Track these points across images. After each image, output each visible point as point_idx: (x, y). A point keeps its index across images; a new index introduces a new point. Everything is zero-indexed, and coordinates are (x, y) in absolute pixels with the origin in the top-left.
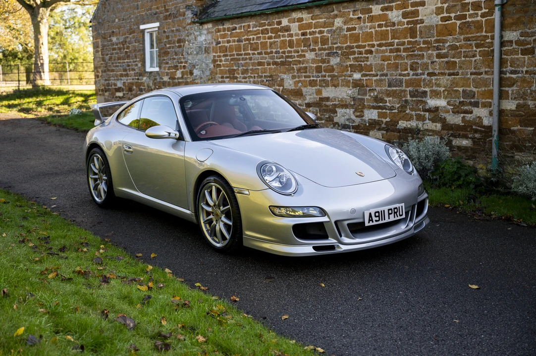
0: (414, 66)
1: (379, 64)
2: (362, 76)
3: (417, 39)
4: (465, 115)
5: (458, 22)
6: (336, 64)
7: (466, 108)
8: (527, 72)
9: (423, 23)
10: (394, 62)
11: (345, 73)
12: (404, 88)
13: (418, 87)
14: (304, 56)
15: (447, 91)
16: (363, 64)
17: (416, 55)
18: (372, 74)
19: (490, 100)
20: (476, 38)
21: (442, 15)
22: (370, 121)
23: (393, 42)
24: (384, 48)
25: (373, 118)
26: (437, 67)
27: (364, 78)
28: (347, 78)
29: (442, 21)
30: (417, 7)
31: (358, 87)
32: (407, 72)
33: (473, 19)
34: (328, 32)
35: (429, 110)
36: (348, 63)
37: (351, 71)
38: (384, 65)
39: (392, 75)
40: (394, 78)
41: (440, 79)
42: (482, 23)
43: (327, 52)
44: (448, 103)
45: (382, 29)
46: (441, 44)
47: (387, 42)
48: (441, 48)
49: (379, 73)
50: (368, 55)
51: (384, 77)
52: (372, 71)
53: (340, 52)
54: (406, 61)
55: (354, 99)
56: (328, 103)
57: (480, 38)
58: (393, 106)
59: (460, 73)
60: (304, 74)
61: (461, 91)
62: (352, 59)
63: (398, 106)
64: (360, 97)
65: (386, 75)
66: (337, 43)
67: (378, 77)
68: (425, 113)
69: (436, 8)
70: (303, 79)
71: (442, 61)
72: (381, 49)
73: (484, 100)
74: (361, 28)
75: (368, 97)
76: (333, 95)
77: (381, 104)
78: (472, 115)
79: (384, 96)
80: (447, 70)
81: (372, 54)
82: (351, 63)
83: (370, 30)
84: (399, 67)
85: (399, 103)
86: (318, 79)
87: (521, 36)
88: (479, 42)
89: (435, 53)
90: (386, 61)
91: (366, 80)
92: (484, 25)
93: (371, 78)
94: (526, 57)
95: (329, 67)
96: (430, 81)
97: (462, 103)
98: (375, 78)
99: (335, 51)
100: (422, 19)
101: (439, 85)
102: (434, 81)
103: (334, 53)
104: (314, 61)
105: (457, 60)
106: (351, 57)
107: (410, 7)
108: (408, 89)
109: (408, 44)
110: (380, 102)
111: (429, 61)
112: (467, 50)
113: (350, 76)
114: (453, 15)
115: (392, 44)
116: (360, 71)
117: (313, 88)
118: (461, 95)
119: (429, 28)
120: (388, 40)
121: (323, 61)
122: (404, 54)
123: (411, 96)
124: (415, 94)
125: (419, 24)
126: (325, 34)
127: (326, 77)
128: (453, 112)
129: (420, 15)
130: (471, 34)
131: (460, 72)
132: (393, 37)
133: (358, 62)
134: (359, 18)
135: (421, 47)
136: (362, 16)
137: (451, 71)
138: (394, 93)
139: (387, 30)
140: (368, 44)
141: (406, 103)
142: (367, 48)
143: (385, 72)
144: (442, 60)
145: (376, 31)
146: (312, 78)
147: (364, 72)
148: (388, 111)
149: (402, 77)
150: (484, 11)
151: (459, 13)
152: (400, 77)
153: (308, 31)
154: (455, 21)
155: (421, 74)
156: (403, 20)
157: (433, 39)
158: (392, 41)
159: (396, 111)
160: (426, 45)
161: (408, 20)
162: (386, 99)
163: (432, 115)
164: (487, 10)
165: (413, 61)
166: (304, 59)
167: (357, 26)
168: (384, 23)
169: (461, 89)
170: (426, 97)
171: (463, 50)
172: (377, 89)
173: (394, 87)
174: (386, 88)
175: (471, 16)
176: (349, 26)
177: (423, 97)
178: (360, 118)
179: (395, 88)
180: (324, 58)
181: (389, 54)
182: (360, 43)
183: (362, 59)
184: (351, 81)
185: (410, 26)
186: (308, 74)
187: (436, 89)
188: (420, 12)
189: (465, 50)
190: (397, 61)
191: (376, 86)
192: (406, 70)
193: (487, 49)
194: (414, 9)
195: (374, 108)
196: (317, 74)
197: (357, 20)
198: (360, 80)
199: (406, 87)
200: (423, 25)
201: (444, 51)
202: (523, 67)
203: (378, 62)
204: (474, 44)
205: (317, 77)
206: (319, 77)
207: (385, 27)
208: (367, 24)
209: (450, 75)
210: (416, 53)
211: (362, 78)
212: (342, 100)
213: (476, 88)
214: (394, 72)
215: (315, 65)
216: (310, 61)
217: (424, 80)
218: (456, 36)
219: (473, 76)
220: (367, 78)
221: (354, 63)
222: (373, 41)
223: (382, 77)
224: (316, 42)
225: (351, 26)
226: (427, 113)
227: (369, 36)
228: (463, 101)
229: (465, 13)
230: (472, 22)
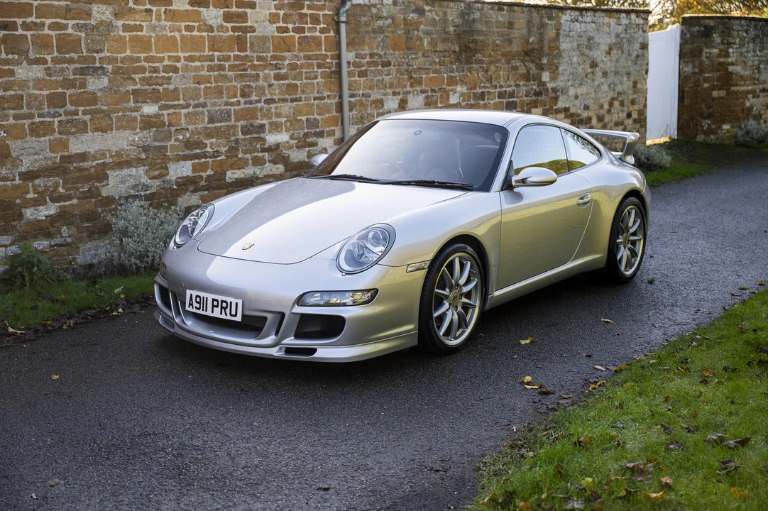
0: (246, 90)
1: (190, 88)
2: (160, 108)
3: (248, 53)
4: (311, 148)
5: (297, 36)
6: (101, 90)
7: (311, 140)
8: (363, 94)
9: (254, 31)
10: (216, 85)
11: (125, 105)
12: (232, 123)
13: (253, 119)
14: (12, 73)
15: (290, 121)
16: (161, 88)
17: (247, 76)
18: (179, 105)
19: (334, 128)
20: (317, 57)
21: (278, 25)
22: (179, 180)
23: (213, 55)
24: (198, 64)
25: (185, 175)
26: (277, 92)
27: (165, 112)
28: (128, 113)
29: (278, 32)
30: (245, 8)
31: (153, 127)
32: (235, 100)
33: (312, 34)
34: (78, 27)
35: (269, 150)
36: (130, 88)
37: (136, 102)
38: (200, 89)
39: (214, 104)
40: (217, 108)
41: (281, 106)
42: (321, 41)
43: (76, 65)
44: (292, 138)
45: (193, 33)
46: (280, 62)
47: (202, 54)
48: (281, 66)
49: (192, 103)
50: (170, 74)
51: (201, 109)
52: (178, 100)
53: (110, 67)
54: (235, 84)
55: (145, 149)
56: (86, 163)
57: (321, 57)
58: (217, 151)
59: (303, 98)
60: (12, 112)
61: (305, 120)
62: (138, 80)
63: (226, 149)
64: (157, 144)
65: (204, 105)
66: (101, 51)
67: (191, 109)
68: (263, 154)
69: (270, 14)
70: (11, 121)
71: (283, 84)
72: (193, 64)
73: (328, 129)
74: (154, 28)
75: (173, 142)
76: (97, 148)
77: (198, 151)
78: (317, 147)
79: (201, 138)
80: (289, 95)
81: (178, 73)
82: (135, 87)
83: (172, 34)
84: (225, 92)
85: (227, 145)
86: (56, 120)
87: (356, 57)
88: (320, 61)
89: (272, 73)
90: (203, 84)
91: (168, 114)
92: (323, 42)
93: (177, 111)
94: (362, 79)
95: (86, 96)
96: (269, 110)
97: (306, 135)
98: (184, 111)
99: (97, 65)
100: (253, 27)
101: (278, 115)
102: (273, 110)
103: (96, 69)
104: (39, 83)
105: (298, 83)
106: (137, 77)
107: (234, 6)
108: (239, 124)
109: (234, 60)
110: (196, 149)
111: (266, 84)
112: (308, 71)
113: (136, 110)
114: (290, 26)
115: (211, 59)
116: (156, 101)
117: (42, 139)
118: (305, 125)
119: (264, 39)
120: (204, 51)
121: (70, 84)
122: (230, 73)
123: (243, 133)
124: (249, 129)
125: (250, 32)
126: (70, 31)
127: (78, 115)
128: (297, 147)
129: (249, 20)
130: (310, 51)
131: (303, 96)
132: (212, 48)
133: (151, 85)
134: (149, 11)
135: (255, 65)
136: (154, 9)
137: (294, 96)
138: (218, 132)
139: (201, 37)
140: (169, 56)
141: (237, 144)
142: (166, 62)
143: (202, 100)
144: (282, 82)
145: (182, 37)
146: (37, 120)
147: (163, 102)
148: (210, 160)
149: (229, 107)
150: (322, 26)
151: (297, 25)
152: (226, 107)
153: (19, 21)
154: (293, 34)
155: (257, 101)
156: (225, 24)
157: (269, 55)
158: (211, 53)
159: (223, 157)
160: (261, 63)
161: (233, 24)
162: (205, 141)
163: (273, 155)
164: (325, 26)
165: (244, 83)
166: (12, 79)
167: (144, 24)
168: (196, 24)
169: (304, 118)
170: (264, 132)
171: (304, 70)
172: (190, 127)
173: (218, 122)
174: (205, 124)
175: (310, 30)
176: (127, 23)
177: (260, 133)
178: (160, 180)
179: (219, 124)
180: (72, 77)
181: (208, 73)
182: (153, 54)
183: (160, 81)
184: (139, 118)
185: (236, 34)
186: (25, 110)
187: (276, 120)
188: (249, 16)
189: (306, 70)
190: (221, 84)
191: (187, 124)
192: (235, 96)
193: (327, 70)
194: (241, 10)
195: (186, 158)
196: (52, 111)
197: (145, 13)
198: (157, 115)
199: (235, 121)
200: (255, 34)
201: (283, 71)
202: (359, 90)
203: (188, 85)
204: (315, 64)
205: (54, 116)
206: (60, 115)
207: (198, 31)
208: (163, 22)
209: (293, 100)
210: (249, 72)
211: (161, 113)
212: (118, 154)
213: (319, 115)
214: (217, 101)
215: (45, 93)
216: (31, 84)
217: (261, 109)
218: (295, 53)
219: (316, 102)
220: (171, 111)
221: (144, 88)
222: (177, 52)
223: (198, 109)
224: (44, 44)
225: (132, 23)
226: (266, 154)
227: (170, 44)
228: (308, 132)
229: (303, 25)
230: (311, 36)
